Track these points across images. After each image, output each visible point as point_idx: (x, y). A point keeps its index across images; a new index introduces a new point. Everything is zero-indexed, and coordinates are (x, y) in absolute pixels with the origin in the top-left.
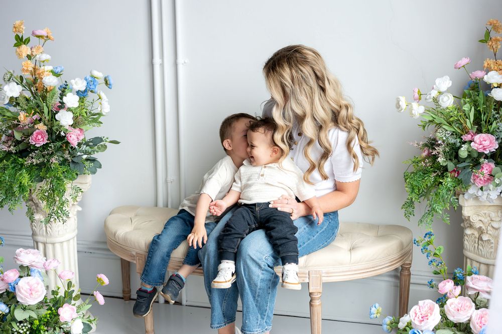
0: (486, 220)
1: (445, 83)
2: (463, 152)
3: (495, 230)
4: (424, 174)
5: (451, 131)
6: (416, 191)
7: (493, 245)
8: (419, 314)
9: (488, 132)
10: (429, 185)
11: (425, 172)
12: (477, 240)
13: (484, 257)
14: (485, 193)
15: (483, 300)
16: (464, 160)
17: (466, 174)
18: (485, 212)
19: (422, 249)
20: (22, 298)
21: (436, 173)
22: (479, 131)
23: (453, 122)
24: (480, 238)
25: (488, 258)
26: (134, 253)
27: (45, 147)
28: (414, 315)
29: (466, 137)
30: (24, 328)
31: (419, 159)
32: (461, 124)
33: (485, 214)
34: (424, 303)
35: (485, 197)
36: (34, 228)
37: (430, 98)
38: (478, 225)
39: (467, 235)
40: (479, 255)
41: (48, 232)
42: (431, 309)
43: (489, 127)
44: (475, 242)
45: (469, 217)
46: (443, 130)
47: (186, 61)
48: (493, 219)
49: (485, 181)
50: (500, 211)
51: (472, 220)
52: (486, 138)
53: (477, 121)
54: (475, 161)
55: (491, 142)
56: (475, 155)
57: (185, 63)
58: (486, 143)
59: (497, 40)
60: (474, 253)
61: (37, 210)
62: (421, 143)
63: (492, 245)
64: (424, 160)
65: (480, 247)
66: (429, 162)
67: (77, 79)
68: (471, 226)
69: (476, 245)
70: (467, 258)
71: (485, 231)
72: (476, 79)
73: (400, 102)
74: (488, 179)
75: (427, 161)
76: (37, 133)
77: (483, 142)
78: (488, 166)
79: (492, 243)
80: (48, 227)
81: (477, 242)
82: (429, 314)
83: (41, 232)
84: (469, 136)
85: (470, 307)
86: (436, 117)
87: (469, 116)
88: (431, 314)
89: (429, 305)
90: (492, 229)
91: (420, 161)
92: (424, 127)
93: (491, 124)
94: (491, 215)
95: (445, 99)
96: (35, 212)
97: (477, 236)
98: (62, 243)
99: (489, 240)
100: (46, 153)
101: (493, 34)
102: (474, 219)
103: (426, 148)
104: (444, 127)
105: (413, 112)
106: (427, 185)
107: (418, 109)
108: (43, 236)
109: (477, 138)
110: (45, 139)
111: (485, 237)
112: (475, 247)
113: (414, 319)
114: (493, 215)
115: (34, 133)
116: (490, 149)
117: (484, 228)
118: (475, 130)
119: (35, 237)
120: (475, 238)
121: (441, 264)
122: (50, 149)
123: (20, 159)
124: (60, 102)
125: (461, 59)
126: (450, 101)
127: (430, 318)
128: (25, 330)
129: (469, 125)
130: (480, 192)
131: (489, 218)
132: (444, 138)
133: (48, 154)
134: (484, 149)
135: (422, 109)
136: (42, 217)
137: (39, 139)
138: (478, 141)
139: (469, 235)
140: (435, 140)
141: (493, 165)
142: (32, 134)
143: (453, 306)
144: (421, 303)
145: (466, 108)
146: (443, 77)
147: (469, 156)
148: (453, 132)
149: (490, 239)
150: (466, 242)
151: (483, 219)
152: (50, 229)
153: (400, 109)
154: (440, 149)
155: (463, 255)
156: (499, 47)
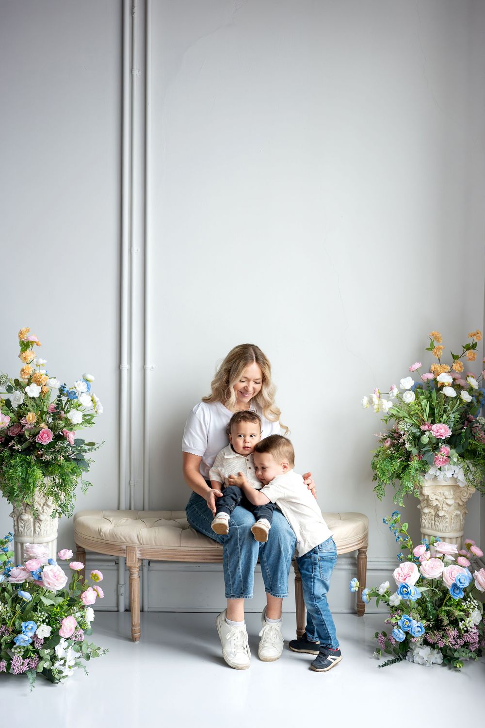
0: (441, 499)
1: (408, 383)
2: (425, 439)
3: (448, 507)
4: (392, 460)
5: (410, 423)
6: (386, 474)
7: (448, 520)
8: (402, 574)
9: (440, 422)
10: (396, 468)
11: (392, 458)
12: (433, 517)
13: (441, 532)
14: (442, 473)
15: (448, 561)
16: (425, 445)
17: (429, 456)
18: (440, 491)
19: (390, 528)
20: (49, 584)
21: (401, 459)
22: (433, 423)
23: (412, 415)
24: (437, 516)
25: (444, 532)
26: (124, 547)
27: (51, 445)
28: (398, 575)
29: (423, 428)
30: (42, 616)
31: (383, 449)
32: (419, 417)
33: (440, 493)
34: (404, 565)
35: (441, 477)
36: (20, 529)
37: (393, 396)
38: (435, 503)
39: (424, 513)
40: (436, 530)
41: (37, 532)
42: (411, 569)
43: (441, 419)
44: (432, 520)
45: (428, 495)
46: (404, 422)
47: (154, 366)
48: (447, 497)
49: (444, 462)
50: (452, 490)
51: (430, 499)
52: (441, 427)
53: (432, 414)
54: (435, 446)
55: (445, 430)
56: (434, 441)
57: (152, 368)
58: (442, 431)
59: (439, 348)
60: (432, 529)
61: (25, 510)
62: (385, 435)
63: (446, 520)
64: (389, 448)
65: (437, 523)
66: (394, 450)
67: (79, 382)
68: (429, 505)
69: (433, 522)
70: (424, 535)
71: (441, 509)
72: (427, 380)
73: (374, 400)
74: (446, 460)
75: (392, 449)
76: (43, 432)
77: (440, 430)
78: (445, 449)
79: (447, 518)
80: (36, 526)
81: (433, 519)
82: (411, 573)
83: (28, 533)
84: (426, 427)
85: (441, 566)
86: (400, 411)
87: (426, 410)
88: (412, 572)
89: (408, 566)
90: (446, 506)
91: (385, 450)
92: (386, 421)
93: (442, 417)
94: (445, 494)
95: (409, 395)
96: (22, 513)
97: (433, 513)
98: (47, 543)
99: (444, 516)
100: (53, 450)
101: (435, 343)
102: (432, 497)
103: (389, 439)
104: (405, 419)
105: (384, 407)
106: (395, 469)
107: (387, 405)
108: (31, 536)
109: (434, 427)
110: (51, 438)
111: (441, 513)
112: (432, 523)
113: (399, 579)
114: (447, 493)
115: (41, 432)
116: (446, 435)
117: (439, 505)
118: (430, 422)
119: (20, 538)
120: (432, 515)
121: (407, 538)
122: (57, 447)
123: (28, 457)
124: (57, 404)
125: (414, 364)
126: (412, 397)
127: (413, 575)
128: (44, 618)
129: (425, 417)
130: (438, 473)
131: (443, 497)
132: (406, 429)
133: (55, 451)
134: (441, 436)
135: (390, 404)
136: (30, 517)
137: (46, 438)
138: (435, 430)
139: (427, 514)
140: (396, 432)
141: (448, 448)
142: (38, 433)
143: (427, 566)
144: (401, 565)
145: (424, 402)
146: (406, 378)
147: (429, 443)
148: (413, 424)
149: (446, 515)
150: (424, 521)
151: (438, 498)
152: (38, 529)
153: (373, 404)
154: (405, 438)
155: (421, 533)
156: (442, 354)
